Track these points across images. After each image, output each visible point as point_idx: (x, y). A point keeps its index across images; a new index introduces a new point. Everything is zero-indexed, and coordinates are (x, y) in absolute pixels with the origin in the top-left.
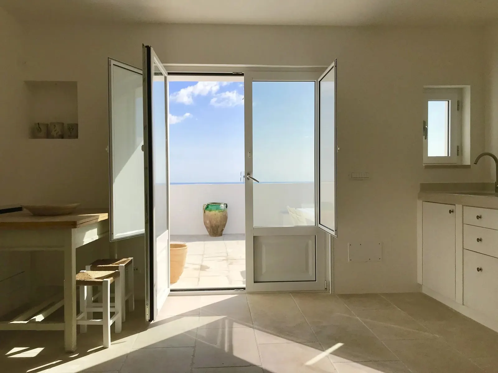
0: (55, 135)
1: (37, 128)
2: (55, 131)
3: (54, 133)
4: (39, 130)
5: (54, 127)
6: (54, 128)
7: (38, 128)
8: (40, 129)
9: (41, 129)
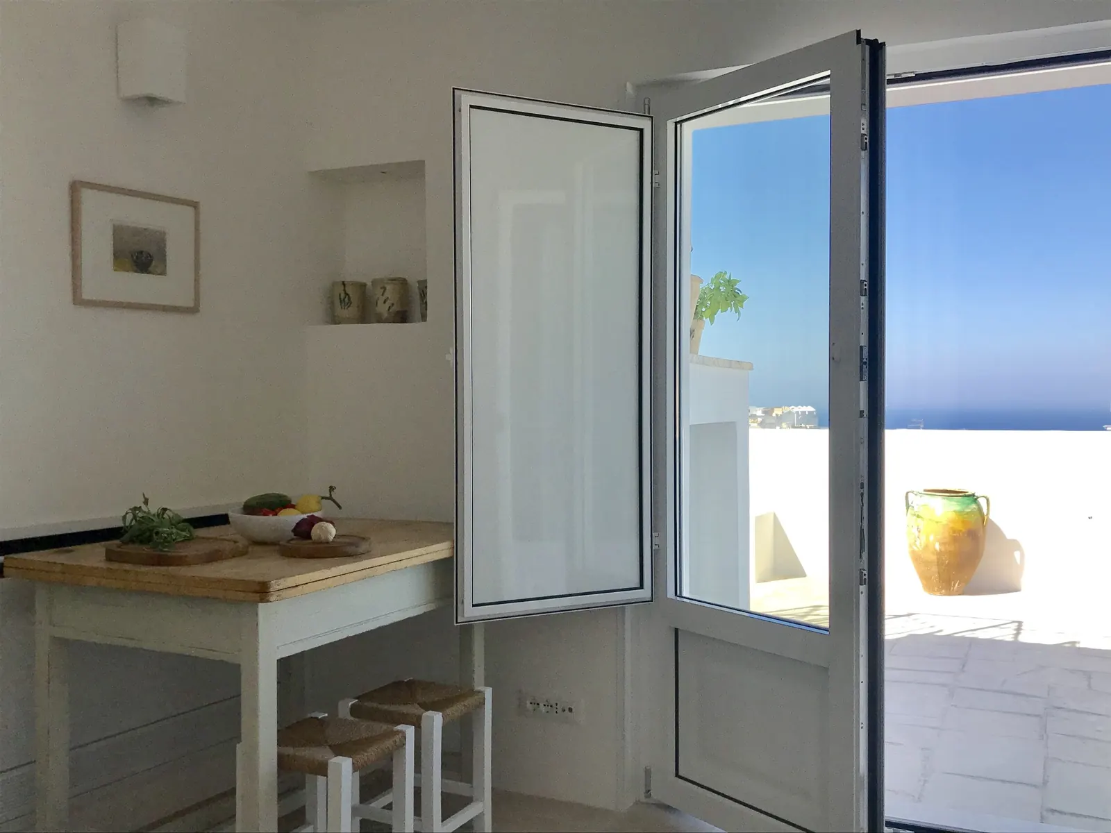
0: (385, 315)
1: (340, 295)
2: (385, 302)
3: (382, 309)
4: (346, 301)
5: (383, 290)
6: (383, 295)
7: (343, 296)
8: (346, 299)
9: (349, 297)
